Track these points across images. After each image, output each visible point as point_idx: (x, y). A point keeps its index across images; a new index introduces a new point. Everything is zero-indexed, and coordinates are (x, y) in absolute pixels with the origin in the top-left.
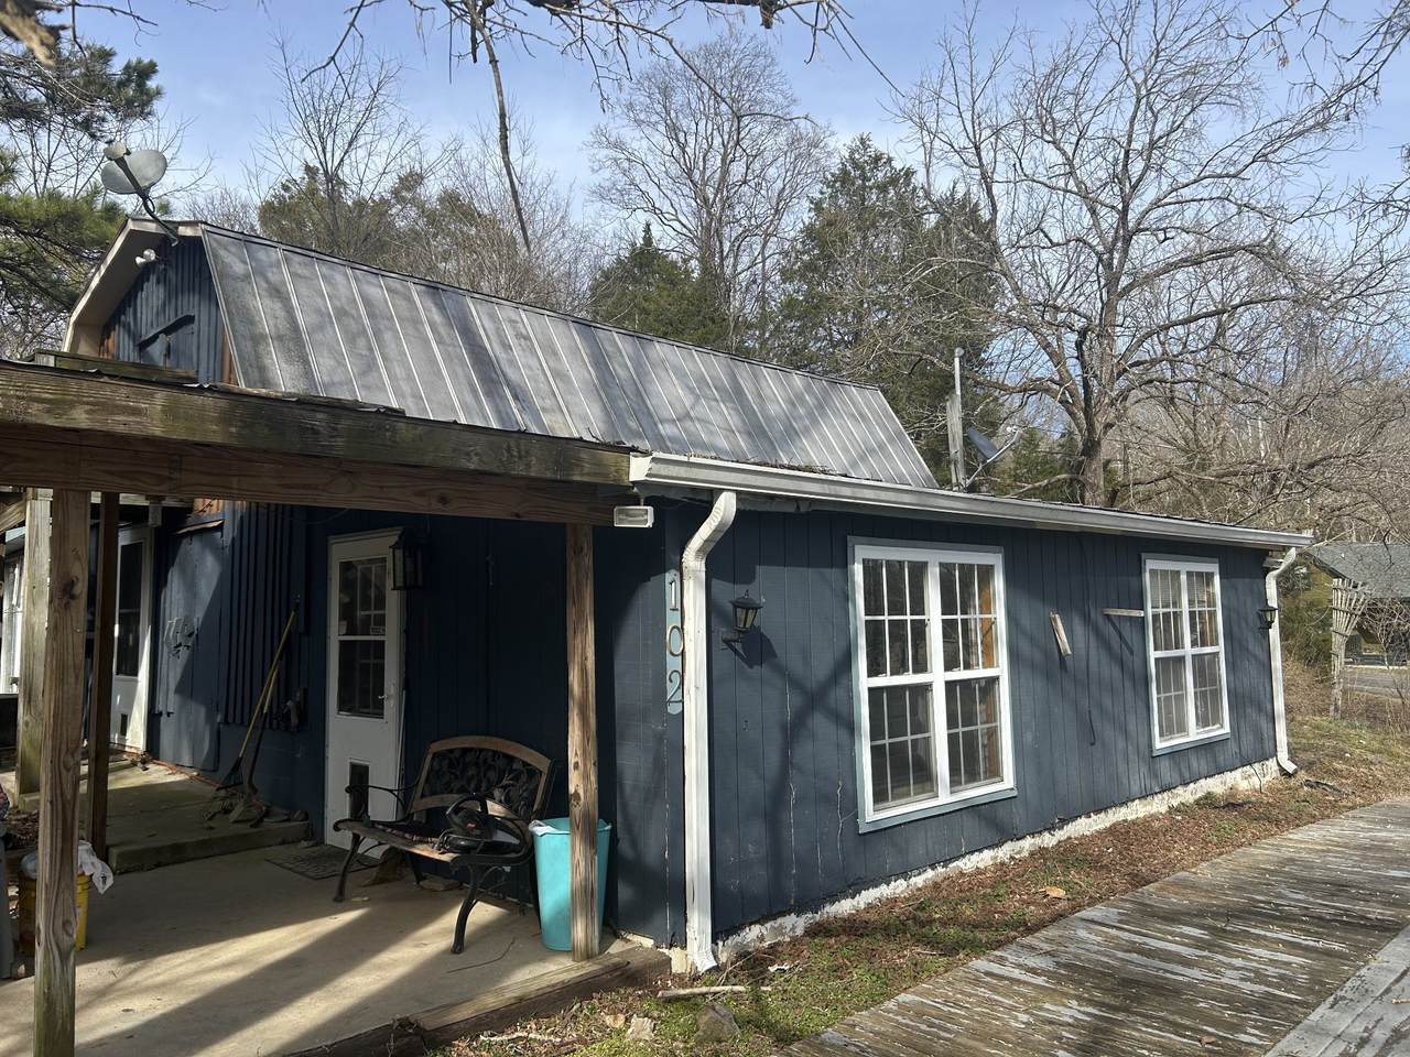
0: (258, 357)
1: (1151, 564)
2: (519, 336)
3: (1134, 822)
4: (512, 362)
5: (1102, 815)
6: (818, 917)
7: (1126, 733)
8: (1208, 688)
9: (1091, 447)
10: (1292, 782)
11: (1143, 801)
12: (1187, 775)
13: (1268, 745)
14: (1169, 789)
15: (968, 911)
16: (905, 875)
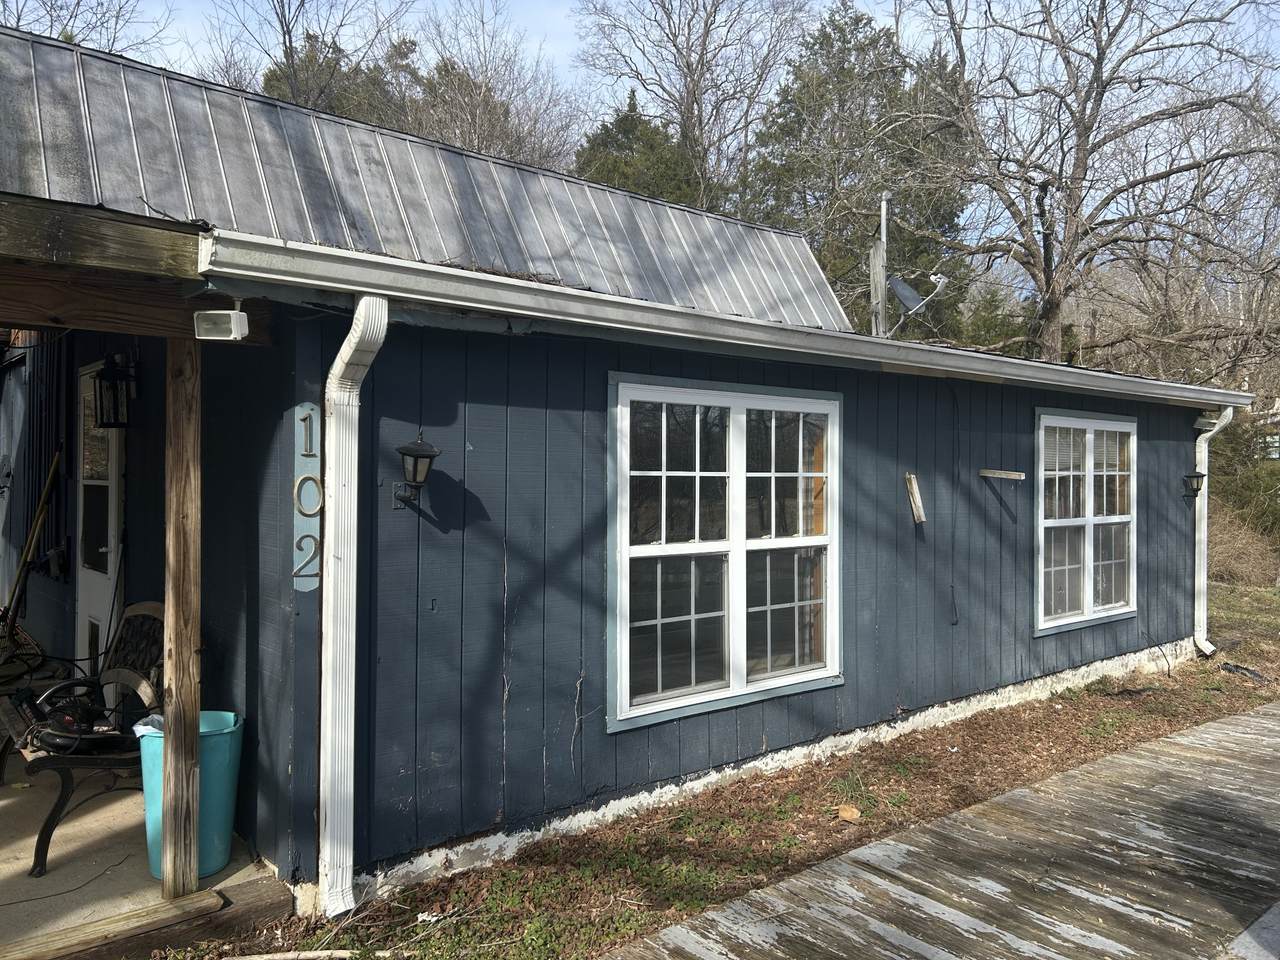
0: (22, 166)
1: (1047, 420)
2: (370, 160)
3: (1001, 712)
4: (356, 189)
5: (963, 703)
6: (539, 836)
7: (1001, 612)
8: (1113, 562)
9: (1051, 308)
10: (1209, 665)
11: (1019, 687)
12: (1078, 658)
13: (1183, 623)
14: (1054, 673)
15: (734, 832)
16: (677, 780)
